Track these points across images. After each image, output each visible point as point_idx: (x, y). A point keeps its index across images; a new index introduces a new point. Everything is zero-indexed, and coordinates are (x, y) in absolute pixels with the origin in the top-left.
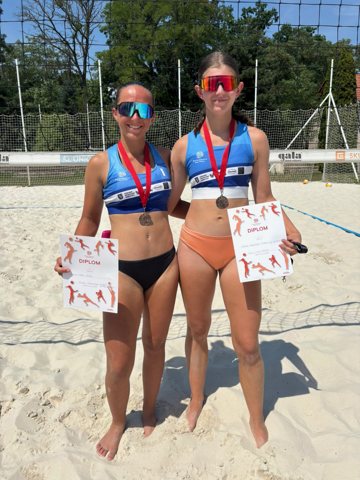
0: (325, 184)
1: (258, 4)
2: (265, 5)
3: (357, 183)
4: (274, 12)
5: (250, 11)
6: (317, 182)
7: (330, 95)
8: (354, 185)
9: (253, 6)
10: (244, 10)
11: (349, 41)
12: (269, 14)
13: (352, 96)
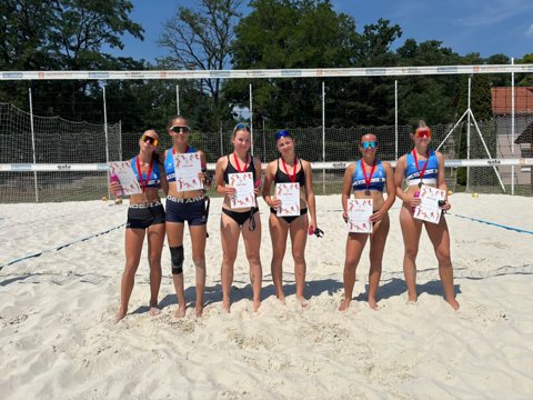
0: (470, 195)
1: (380, 21)
2: (388, 22)
3: (503, 193)
4: (397, 28)
5: (373, 28)
6: (461, 194)
7: (469, 110)
8: (501, 196)
9: (376, 23)
10: (366, 28)
11: (478, 55)
12: (393, 30)
13: (488, 110)
